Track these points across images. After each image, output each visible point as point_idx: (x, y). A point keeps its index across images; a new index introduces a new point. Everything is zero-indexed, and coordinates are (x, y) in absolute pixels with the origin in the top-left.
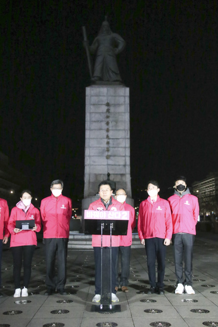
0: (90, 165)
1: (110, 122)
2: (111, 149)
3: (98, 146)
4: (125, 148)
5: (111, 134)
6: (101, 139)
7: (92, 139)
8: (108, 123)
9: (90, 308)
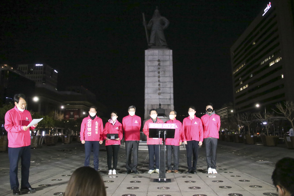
0: (148, 99)
1: (161, 72)
2: (161, 89)
3: (153, 87)
4: (170, 88)
5: (161, 79)
6: (155, 82)
7: (149, 82)
8: (159, 73)
9: (153, 180)
